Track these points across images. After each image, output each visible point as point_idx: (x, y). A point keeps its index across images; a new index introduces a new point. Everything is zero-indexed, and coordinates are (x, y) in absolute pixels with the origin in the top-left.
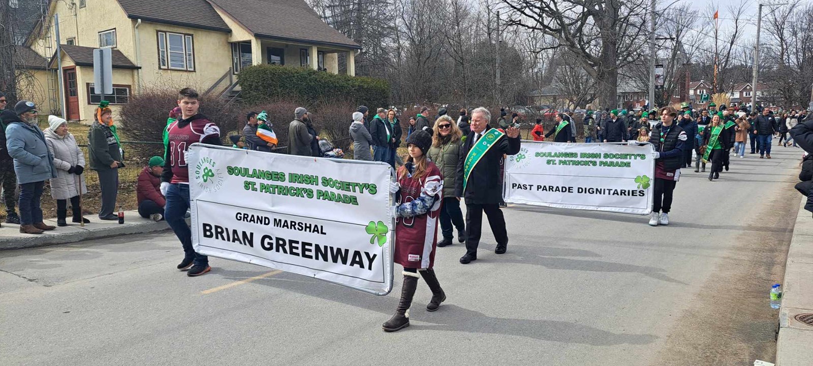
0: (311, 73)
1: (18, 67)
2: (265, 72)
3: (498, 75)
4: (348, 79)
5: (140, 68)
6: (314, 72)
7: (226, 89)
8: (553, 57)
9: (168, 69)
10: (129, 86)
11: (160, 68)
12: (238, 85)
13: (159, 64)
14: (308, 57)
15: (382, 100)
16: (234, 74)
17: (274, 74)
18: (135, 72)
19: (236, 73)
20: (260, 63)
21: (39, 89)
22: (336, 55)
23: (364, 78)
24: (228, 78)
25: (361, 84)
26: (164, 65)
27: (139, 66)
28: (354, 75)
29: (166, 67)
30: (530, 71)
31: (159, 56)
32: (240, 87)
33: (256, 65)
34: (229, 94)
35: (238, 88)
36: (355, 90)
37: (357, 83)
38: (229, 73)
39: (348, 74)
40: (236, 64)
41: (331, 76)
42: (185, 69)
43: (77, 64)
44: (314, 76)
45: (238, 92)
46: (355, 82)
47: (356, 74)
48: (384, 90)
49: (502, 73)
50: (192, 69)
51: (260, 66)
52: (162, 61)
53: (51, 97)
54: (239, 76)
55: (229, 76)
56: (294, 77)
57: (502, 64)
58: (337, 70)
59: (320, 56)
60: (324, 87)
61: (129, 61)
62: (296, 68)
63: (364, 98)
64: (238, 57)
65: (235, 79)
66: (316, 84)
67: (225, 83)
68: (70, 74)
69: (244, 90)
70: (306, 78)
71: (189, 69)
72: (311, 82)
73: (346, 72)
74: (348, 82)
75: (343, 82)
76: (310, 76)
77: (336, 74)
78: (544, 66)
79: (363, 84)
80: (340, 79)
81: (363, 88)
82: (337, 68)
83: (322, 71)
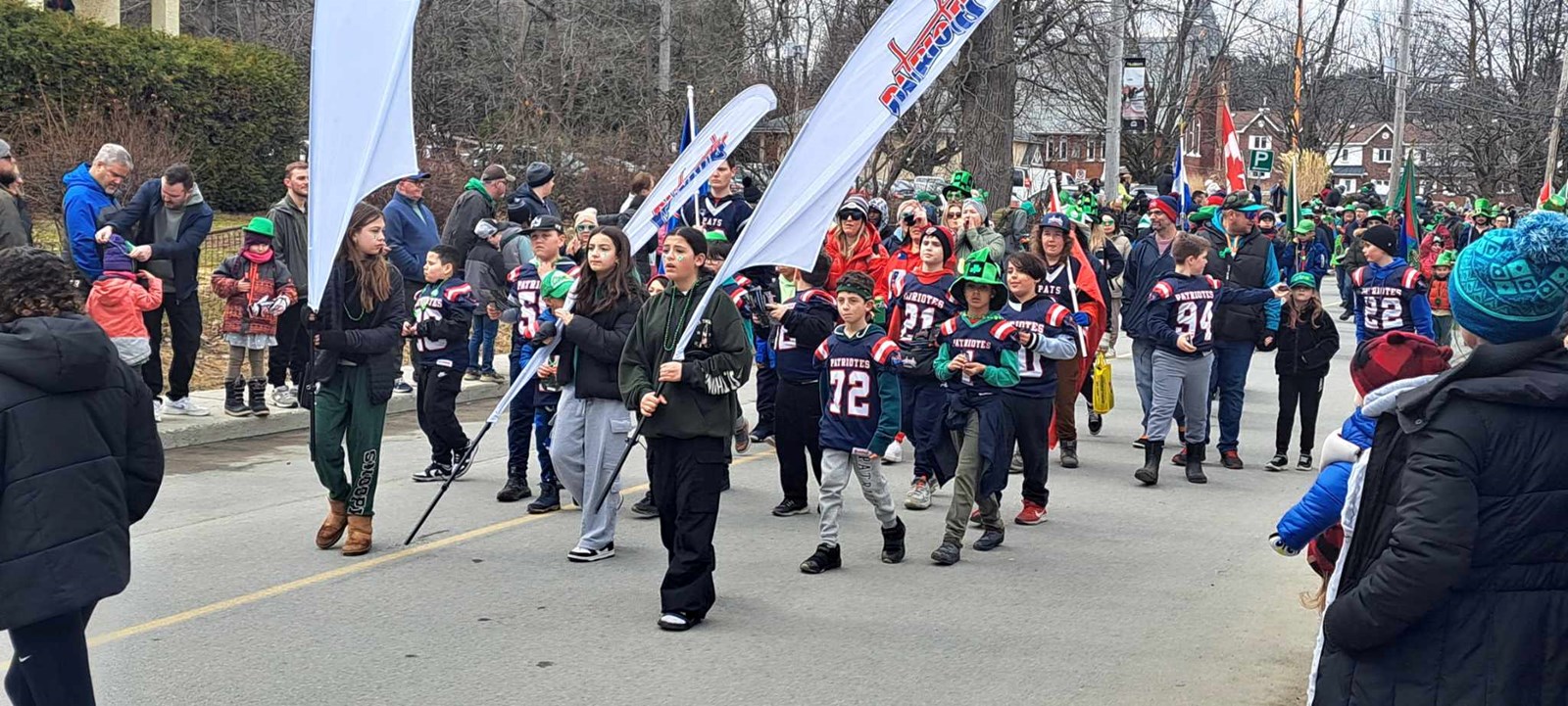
0: (18, 14)
3: (665, 63)
4: (152, 45)
6: (29, 15)
15: (274, 120)
23: (213, 42)
25: (198, 64)
28: (176, 33)
30: (771, 54)
36: (175, 81)
37: (183, 60)
39: (156, 27)
41: (91, 29)
44: (27, 26)
46: (176, 56)
47: (187, 27)
48: (279, 88)
49: (677, 54)
57: (676, 29)
58: (117, 13)
60: (65, 67)
63: (210, 109)
66: (31, 52)
72: (13, 46)
73: (150, 22)
74: (151, 55)
75: (133, 52)
76: (12, 25)
77: (109, 24)
78: (815, 42)
79: (206, 63)
80: (124, 42)
81: (204, 77)
82: (118, 4)
83: (60, 12)
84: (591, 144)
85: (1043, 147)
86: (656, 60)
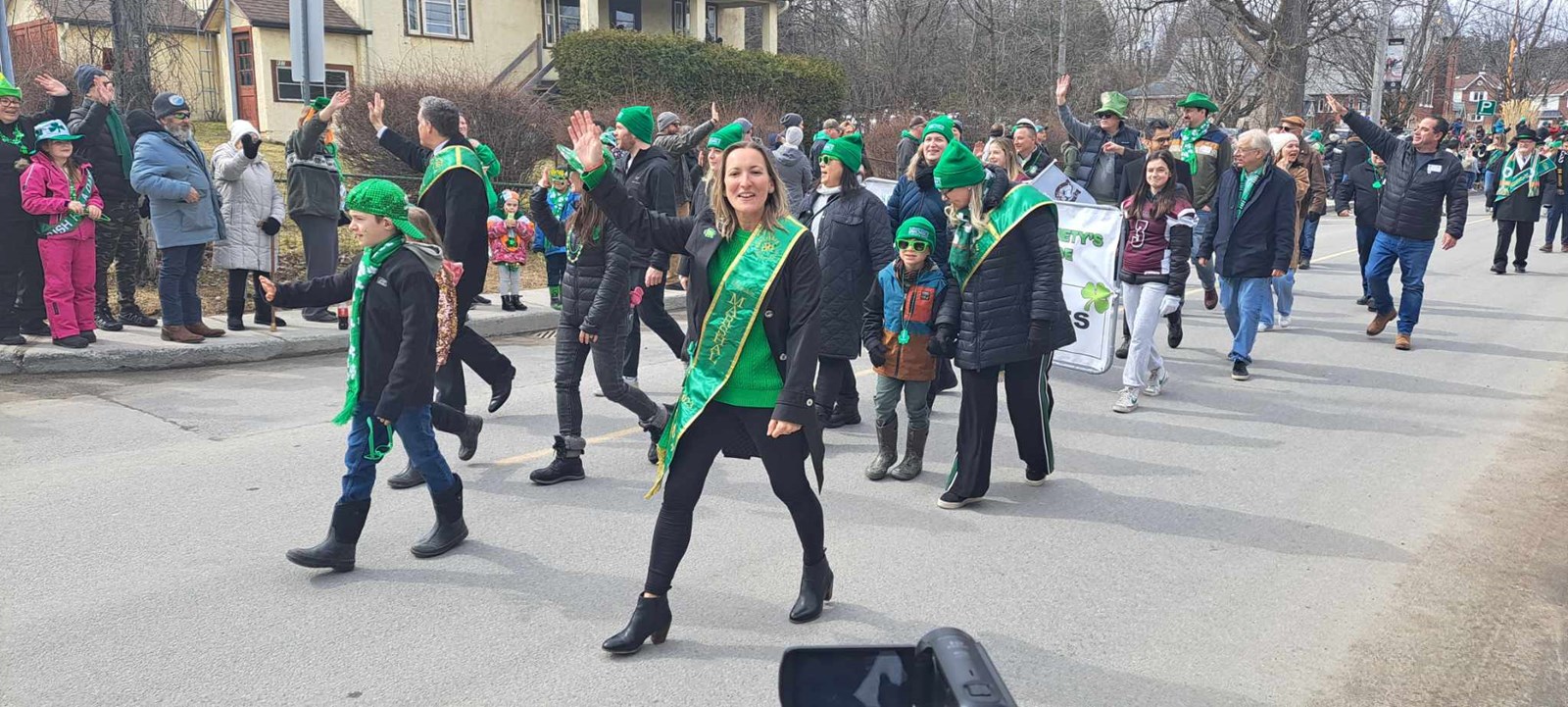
0: (692, 46)
1: (155, 28)
2: (604, 42)
3: (1062, 56)
4: (763, 61)
5: (370, 33)
6: (699, 46)
7: (531, 76)
8: (1174, 21)
9: (422, 36)
10: (350, 68)
11: (407, 34)
12: (553, 69)
13: (406, 26)
14: (688, 15)
15: (829, 102)
16: (545, 47)
17: (622, 48)
18: (362, 39)
19: (549, 45)
20: (597, 26)
21: (191, 70)
22: (741, 11)
23: (796, 58)
24: (533, 55)
25: (789, 71)
26: (414, 28)
27: (368, 28)
28: (776, 53)
29: (418, 32)
30: (1127, 48)
31: (405, 11)
32: (557, 74)
33: (587, 29)
34: (535, 87)
35: (553, 75)
36: (777, 81)
37: (781, 69)
38: (537, 46)
39: (765, 49)
40: (550, 28)
41: (732, 53)
42: (454, 36)
43: (255, 23)
44: (698, 53)
45: (552, 82)
46: (777, 66)
47: (779, 50)
48: (832, 83)
49: (1070, 52)
50: (468, 38)
51: (596, 33)
52: (410, 22)
53: (207, 85)
54: (555, 51)
55: (535, 50)
56: (660, 54)
57: (1072, 32)
58: (743, 42)
59: (711, 13)
60: (718, 76)
61: (350, 18)
62: (664, 36)
63: (795, 97)
64: (554, 15)
65: (547, 57)
66: (701, 68)
67: (529, 65)
68: (242, 44)
69: (563, 78)
70: (682, 56)
71: (461, 36)
72: (692, 65)
73: (761, 47)
74: (764, 67)
75: (754, 65)
76: (691, 53)
77: (740, 49)
79: (793, 70)
80: (749, 60)
81: (792, 79)
82: (743, 38)
83: (715, 44)
84: (1015, 110)
85: (1315, 103)
86: (1056, 55)
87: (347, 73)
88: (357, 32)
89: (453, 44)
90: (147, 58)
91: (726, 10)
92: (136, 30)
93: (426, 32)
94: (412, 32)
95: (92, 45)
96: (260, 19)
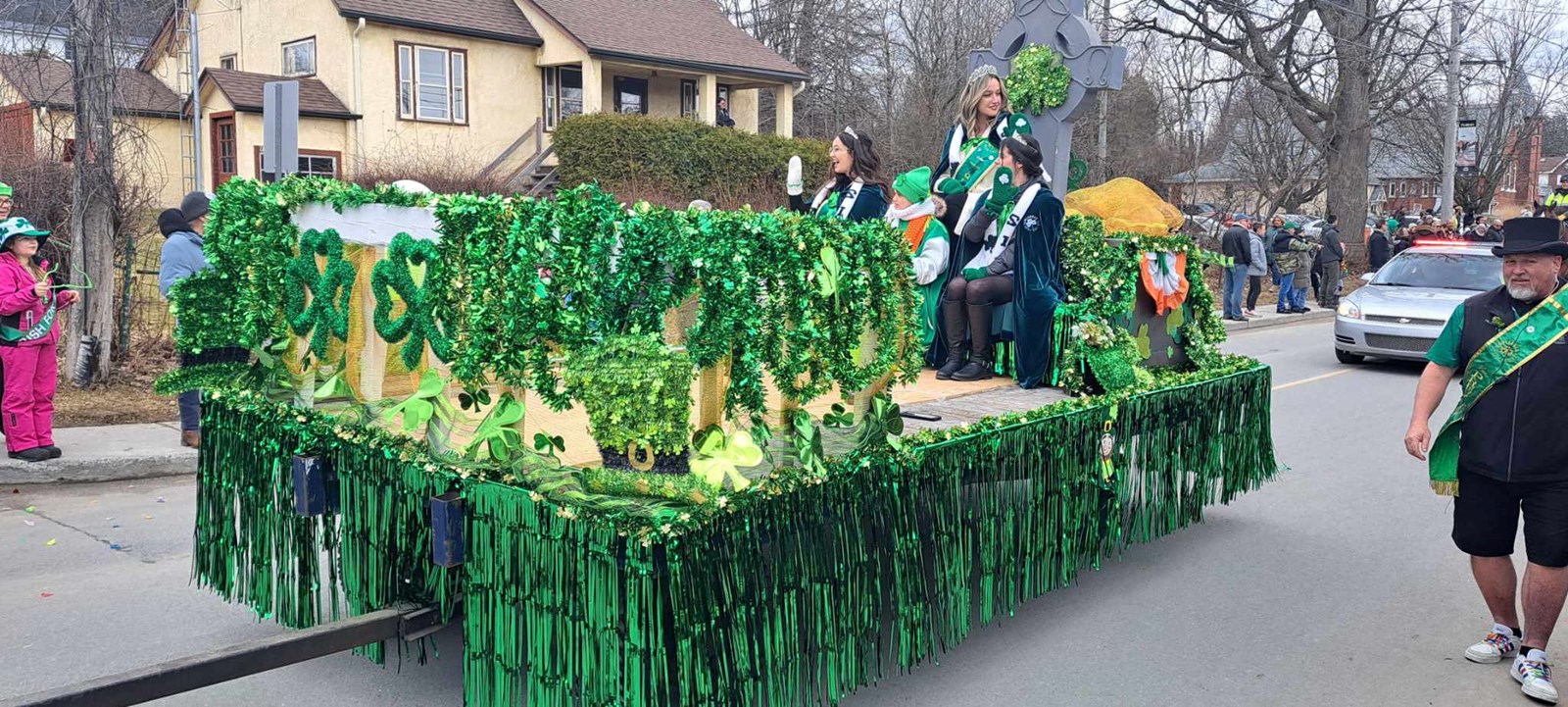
0: (701, 130)
1: (119, 112)
2: (606, 126)
3: (1103, 138)
4: (777, 144)
5: (361, 117)
6: (708, 130)
7: (529, 160)
8: (1229, 99)
9: (415, 120)
10: (338, 154)
11: (399, 118)
12: (553, 154)
13: (399, 110)
14: (697, 97)
16: (545, 131)
17: (625, 132)
18: (351, 124)
19: (549, 129)
20: (599, 109)
21: (155, 159)
22: (754, 93)
23: (811, 141)
24: (533, 139)
26: (408, 111)
27: (359, 113)
28: (791, 136)
29: (411, 117)
30: (1177, 129)
31: (398, 94)
32: (557, 159)
33: (589, 113)
34: (534, 173)
35: (552, 160)
38: (538, 128)
39: (779, 133)
40: (550, 110)
41: (742, 137)
42: (448, 120)
43: (239, 108)
44: (706, 137)
45: (552, 167)
47: (796, 133)
49: (1112, 131)
50: (463, 121)
51: (597, 116)
52: (403, 101)
53: (187, 173)
54: (555, 135)
55: (534, 134)
56: (665, 138)
57: (1111, 116)
58: (757, 125)
59: (723, 95)
60: (728, 161)
61: (339, 101)
62: (670, 119)
64: (555, 97)
65: (547, 141)
66: (709, 152)
67: (528, 150)
68: (223, 127)
69: (563, 163)
70: (690, 141)
71: (457, 121)
72: (699, 149)
73: (776, 130)
74: (776, 151)
75: (766, 150)
76: (699, 137)
77: (752, 133)
78: (1208, 119)
79: (808, 155)
80: (761, 144)
82: (757, 120)
83: (725, 127)
85: (1386, 187)
86: (1096, 137)
87: (334, 160)
88: (345, 117)
89: (446, 129)
90: (111, 150)
91: (739, 92)
92: (100, 120)
93: (419, 116)
94: (403, 116)
95: (53, 136)
96: (244, 103)
